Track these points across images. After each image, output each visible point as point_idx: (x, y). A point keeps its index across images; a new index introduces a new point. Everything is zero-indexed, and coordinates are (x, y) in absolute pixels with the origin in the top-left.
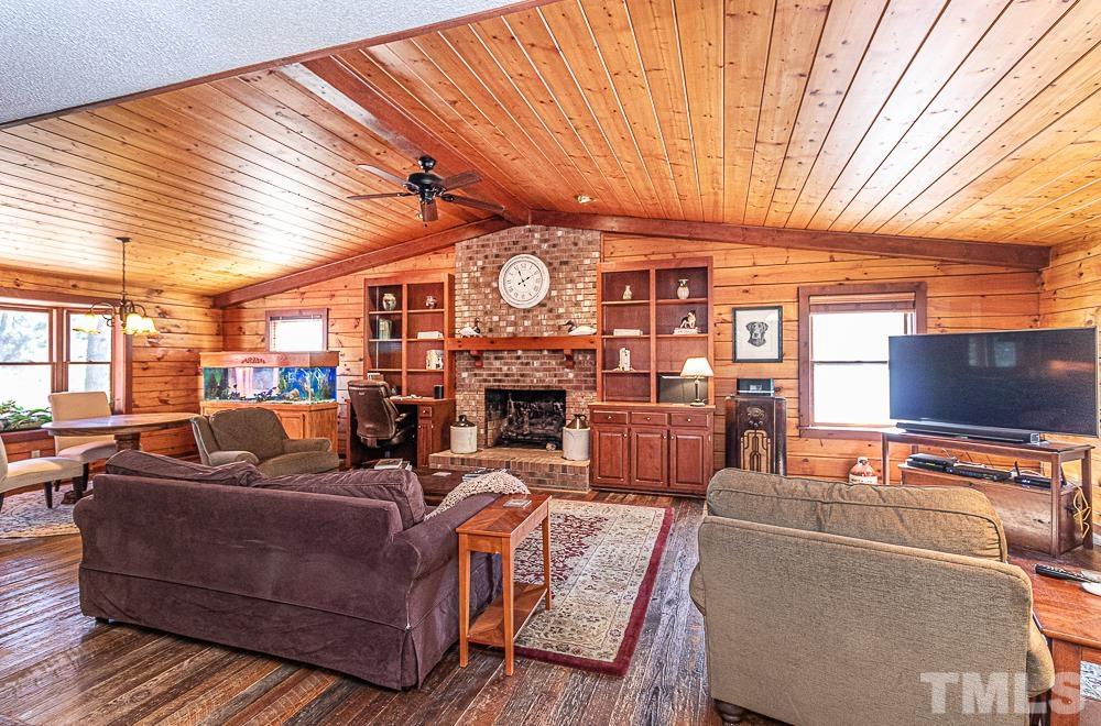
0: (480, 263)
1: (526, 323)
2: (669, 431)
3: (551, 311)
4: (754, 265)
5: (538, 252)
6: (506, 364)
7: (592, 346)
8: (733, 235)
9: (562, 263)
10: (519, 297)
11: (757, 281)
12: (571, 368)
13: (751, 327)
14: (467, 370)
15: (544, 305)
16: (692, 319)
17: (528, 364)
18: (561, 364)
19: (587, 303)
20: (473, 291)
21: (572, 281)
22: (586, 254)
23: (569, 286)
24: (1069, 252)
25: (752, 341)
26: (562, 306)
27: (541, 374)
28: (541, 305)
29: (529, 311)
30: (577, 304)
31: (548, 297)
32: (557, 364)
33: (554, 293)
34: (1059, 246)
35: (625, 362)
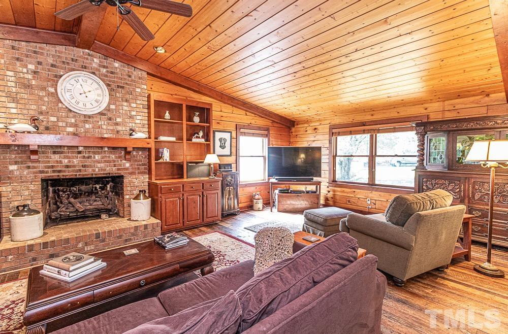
0: (31, 67)
1: (87, 126)
2: (203, 193)
3: (110, 119)
4: (221, 111)
5: (97, 73)
6: (65, 157)
7: (149, 146)
8: (217, 95)
9: (118, 86)
10: (81, 105)
11: (222, 119)
12: (129, 160)
13: (220, 140)
14: (16, 163)
15: (104, 115)
16: (201, 134)
17: (88, 157)
18: (120, 157)
19: (138, 117)
20: (23, 91)
21: (126, 101)
22: (138, 85)
23: (125, 104)
24: (302, 124)
25: (220, 146)
26: (119, 117)
27: (102, 165)
28: (101, 114)
29: (89, 117)
30: (131, 117)
31: (108, 109)
32: (116, 157)
33: (113, 107)
34: (299, 121)
35: (166, 156)
